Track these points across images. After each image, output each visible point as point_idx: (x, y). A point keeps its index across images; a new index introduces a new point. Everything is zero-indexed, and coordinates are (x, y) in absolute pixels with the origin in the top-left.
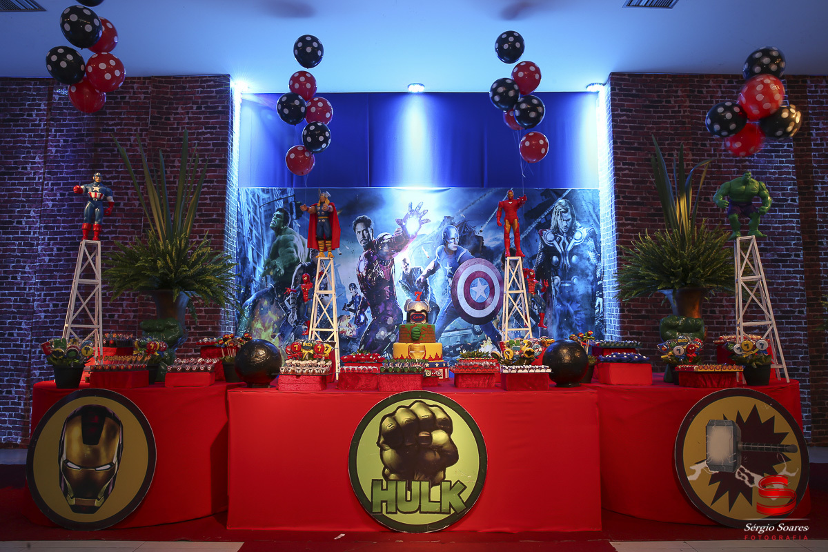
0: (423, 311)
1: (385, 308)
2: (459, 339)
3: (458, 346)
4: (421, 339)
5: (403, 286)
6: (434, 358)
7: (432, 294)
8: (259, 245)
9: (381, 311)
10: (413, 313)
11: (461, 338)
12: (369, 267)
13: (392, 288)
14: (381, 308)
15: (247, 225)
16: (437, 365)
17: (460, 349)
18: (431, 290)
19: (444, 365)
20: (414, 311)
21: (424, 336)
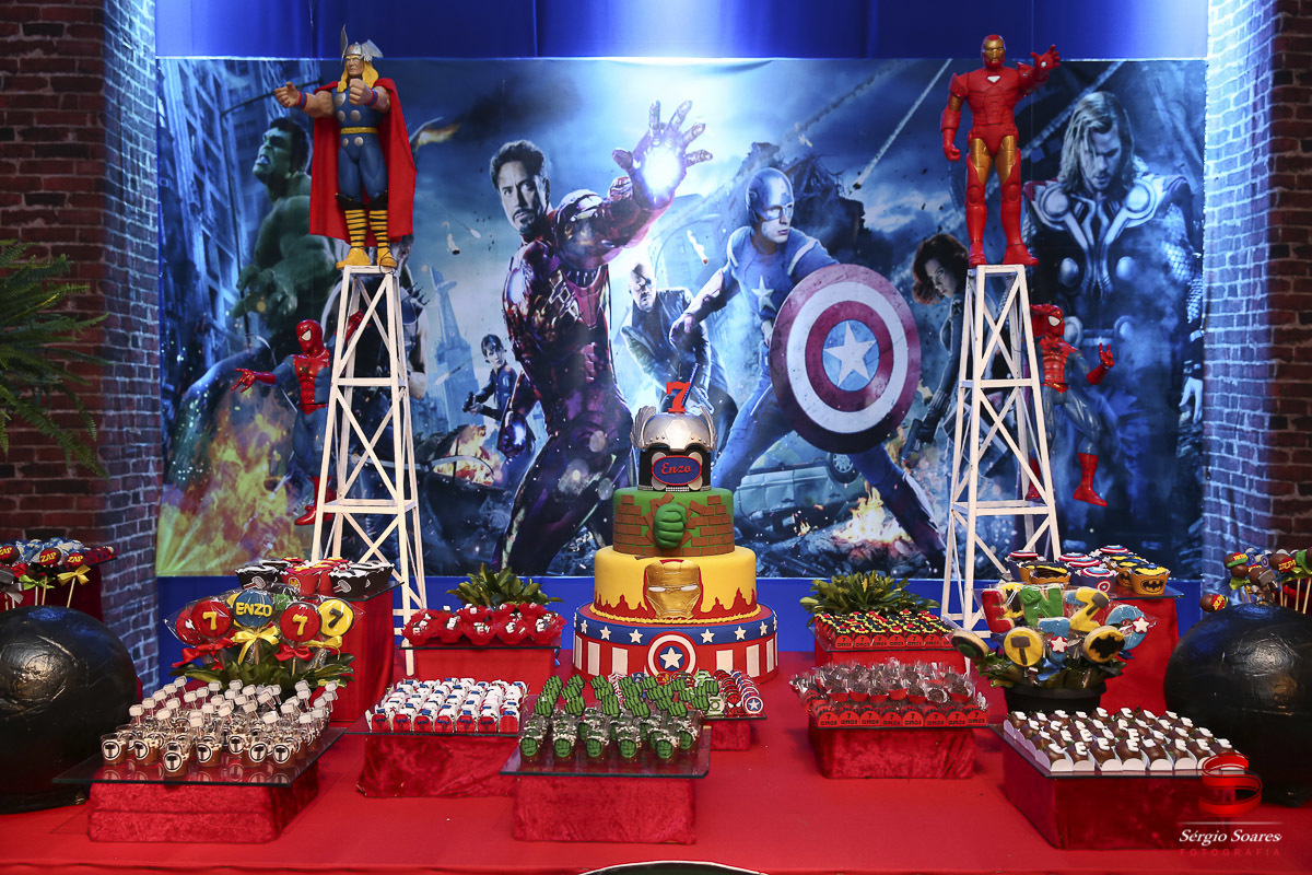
0: (692, 447)
1: (584, 404)
2: (790, 494)
3: (787, 513)
4: (688, 545)
5: (635, 344)
6: (728, 606)
7: (716, 367)
8: (223, 228)
9: (571, 415)
10: (658, 456)
11: (798, 492)
12: (537, 290)
13: (603, 350)
14: (573, 407)
15: (186, 168)
16: (740, 633)
17: (792, 520)
18: (714, 355)
19: (764, 629)
20: (664, 448)
21: (695, 533)
